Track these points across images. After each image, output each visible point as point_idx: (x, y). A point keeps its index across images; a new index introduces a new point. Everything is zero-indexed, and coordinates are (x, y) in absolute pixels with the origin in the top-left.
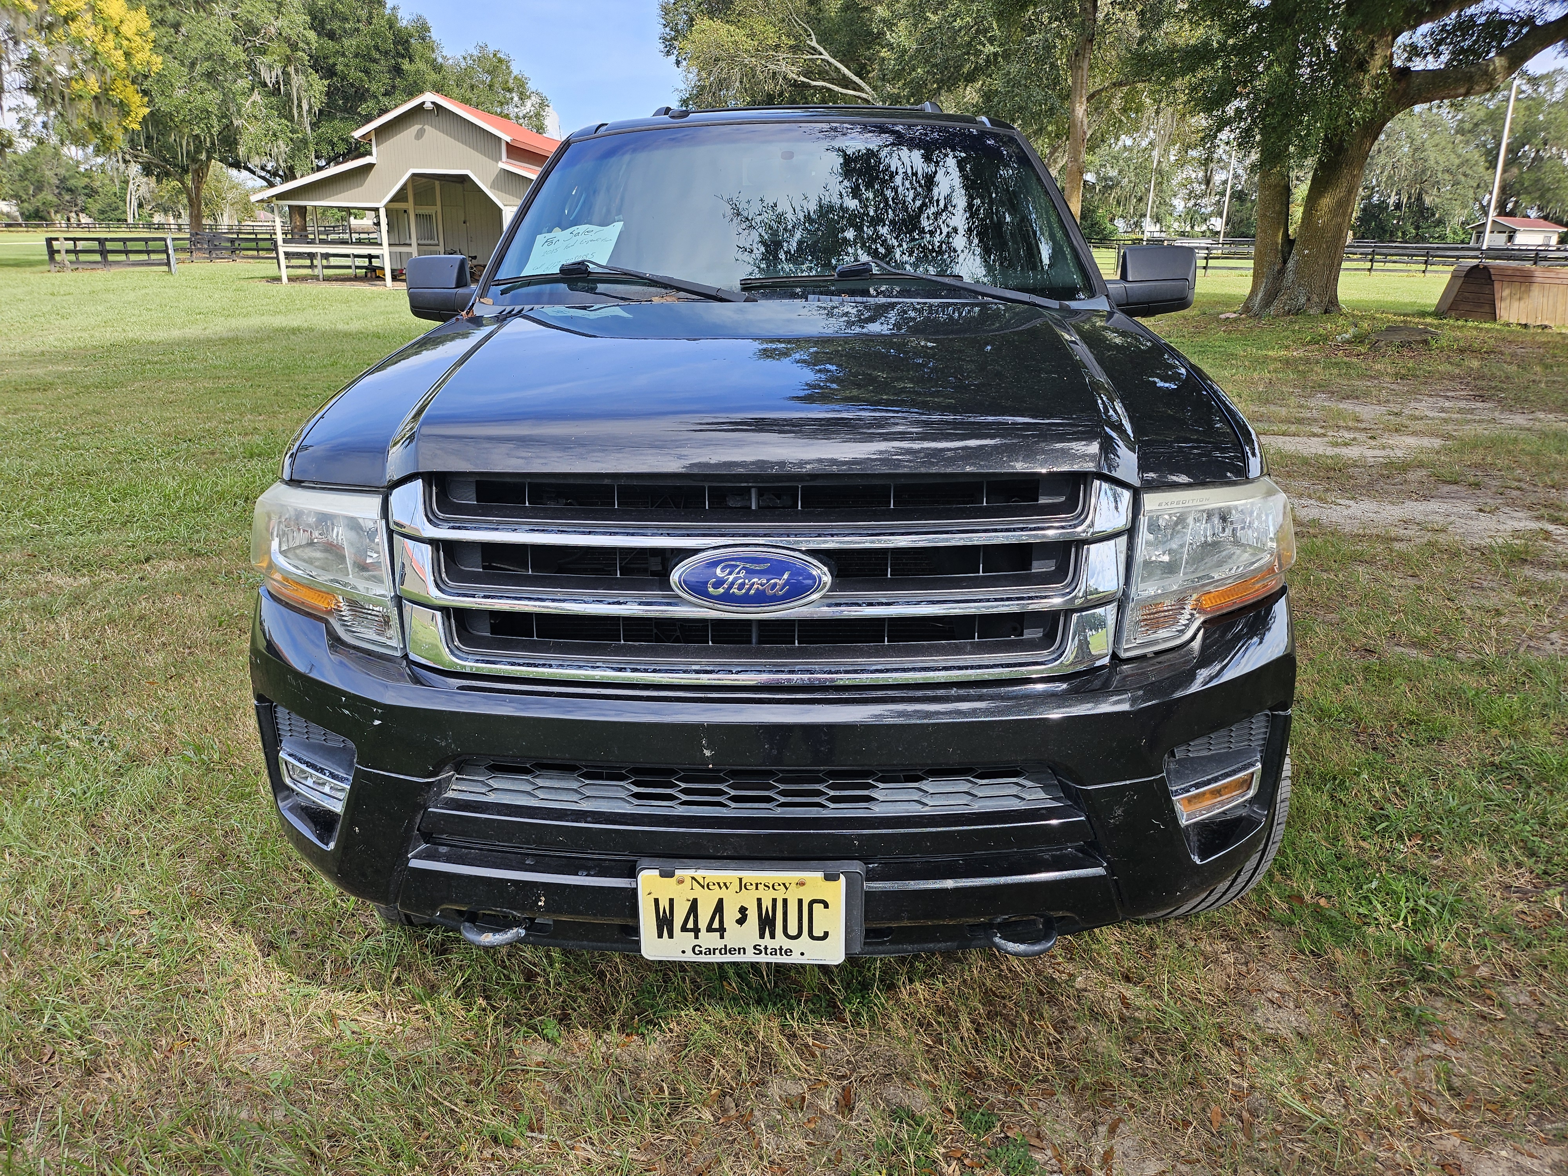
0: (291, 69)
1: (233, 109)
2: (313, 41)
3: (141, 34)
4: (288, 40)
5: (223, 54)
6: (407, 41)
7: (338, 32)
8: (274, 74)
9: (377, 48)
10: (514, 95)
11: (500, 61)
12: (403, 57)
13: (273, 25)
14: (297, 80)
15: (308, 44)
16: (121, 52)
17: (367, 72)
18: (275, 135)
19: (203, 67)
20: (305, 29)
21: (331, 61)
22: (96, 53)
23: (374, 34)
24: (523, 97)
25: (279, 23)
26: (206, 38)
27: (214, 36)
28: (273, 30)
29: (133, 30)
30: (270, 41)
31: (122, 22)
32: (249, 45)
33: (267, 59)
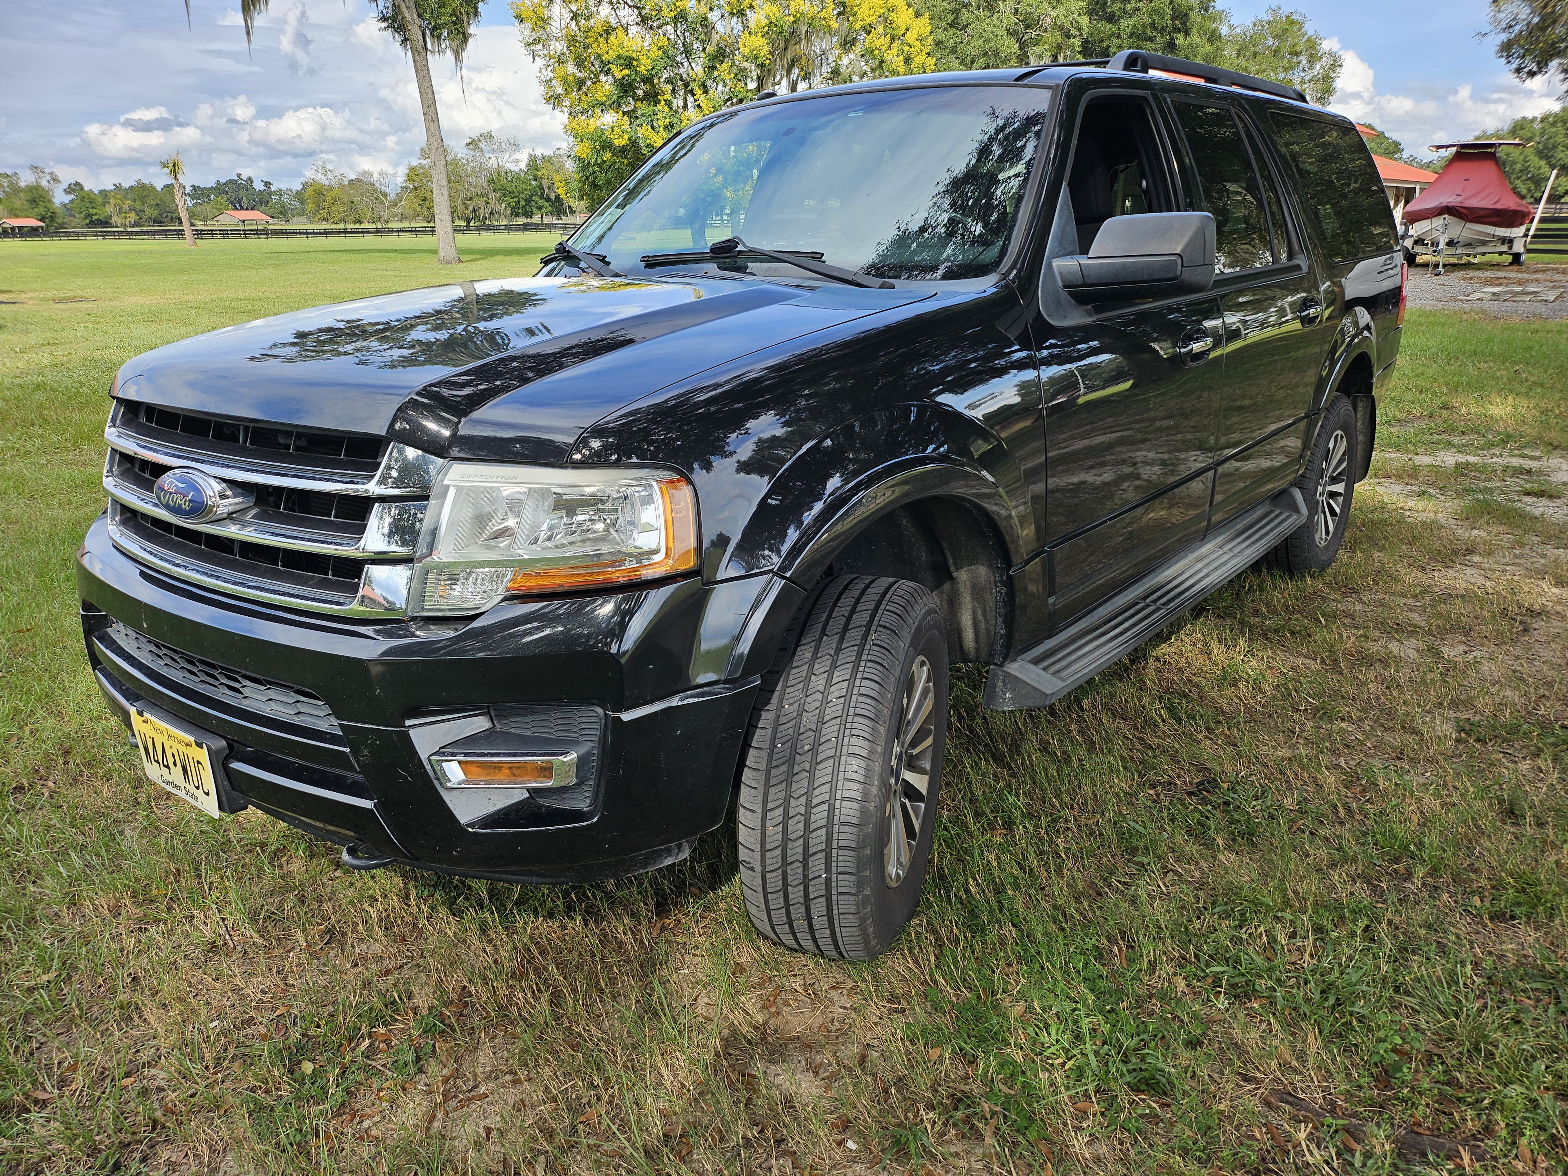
2: (1085, 27)
3: (920, 39)
4: (1061, 28)
5: (997, 49)
6: (1186, 15)
9: (1153, 26)
10: (1301, 58)
11: (1293, 23)
12: (1179, 31)
13: (1051, 14)
15: (1079, 30)
16: (901, 58)
21: (1104, 45)
22: (882, 62)
24: (1311, 61)
25: (1054, 13)
26: (985, 35)
27: (992, 32)
28: (1049, 20)
29: (915, 36)
30: (1045, 31)
31: (908, 29)
32: (1026, 37)
33: (1038, 49)
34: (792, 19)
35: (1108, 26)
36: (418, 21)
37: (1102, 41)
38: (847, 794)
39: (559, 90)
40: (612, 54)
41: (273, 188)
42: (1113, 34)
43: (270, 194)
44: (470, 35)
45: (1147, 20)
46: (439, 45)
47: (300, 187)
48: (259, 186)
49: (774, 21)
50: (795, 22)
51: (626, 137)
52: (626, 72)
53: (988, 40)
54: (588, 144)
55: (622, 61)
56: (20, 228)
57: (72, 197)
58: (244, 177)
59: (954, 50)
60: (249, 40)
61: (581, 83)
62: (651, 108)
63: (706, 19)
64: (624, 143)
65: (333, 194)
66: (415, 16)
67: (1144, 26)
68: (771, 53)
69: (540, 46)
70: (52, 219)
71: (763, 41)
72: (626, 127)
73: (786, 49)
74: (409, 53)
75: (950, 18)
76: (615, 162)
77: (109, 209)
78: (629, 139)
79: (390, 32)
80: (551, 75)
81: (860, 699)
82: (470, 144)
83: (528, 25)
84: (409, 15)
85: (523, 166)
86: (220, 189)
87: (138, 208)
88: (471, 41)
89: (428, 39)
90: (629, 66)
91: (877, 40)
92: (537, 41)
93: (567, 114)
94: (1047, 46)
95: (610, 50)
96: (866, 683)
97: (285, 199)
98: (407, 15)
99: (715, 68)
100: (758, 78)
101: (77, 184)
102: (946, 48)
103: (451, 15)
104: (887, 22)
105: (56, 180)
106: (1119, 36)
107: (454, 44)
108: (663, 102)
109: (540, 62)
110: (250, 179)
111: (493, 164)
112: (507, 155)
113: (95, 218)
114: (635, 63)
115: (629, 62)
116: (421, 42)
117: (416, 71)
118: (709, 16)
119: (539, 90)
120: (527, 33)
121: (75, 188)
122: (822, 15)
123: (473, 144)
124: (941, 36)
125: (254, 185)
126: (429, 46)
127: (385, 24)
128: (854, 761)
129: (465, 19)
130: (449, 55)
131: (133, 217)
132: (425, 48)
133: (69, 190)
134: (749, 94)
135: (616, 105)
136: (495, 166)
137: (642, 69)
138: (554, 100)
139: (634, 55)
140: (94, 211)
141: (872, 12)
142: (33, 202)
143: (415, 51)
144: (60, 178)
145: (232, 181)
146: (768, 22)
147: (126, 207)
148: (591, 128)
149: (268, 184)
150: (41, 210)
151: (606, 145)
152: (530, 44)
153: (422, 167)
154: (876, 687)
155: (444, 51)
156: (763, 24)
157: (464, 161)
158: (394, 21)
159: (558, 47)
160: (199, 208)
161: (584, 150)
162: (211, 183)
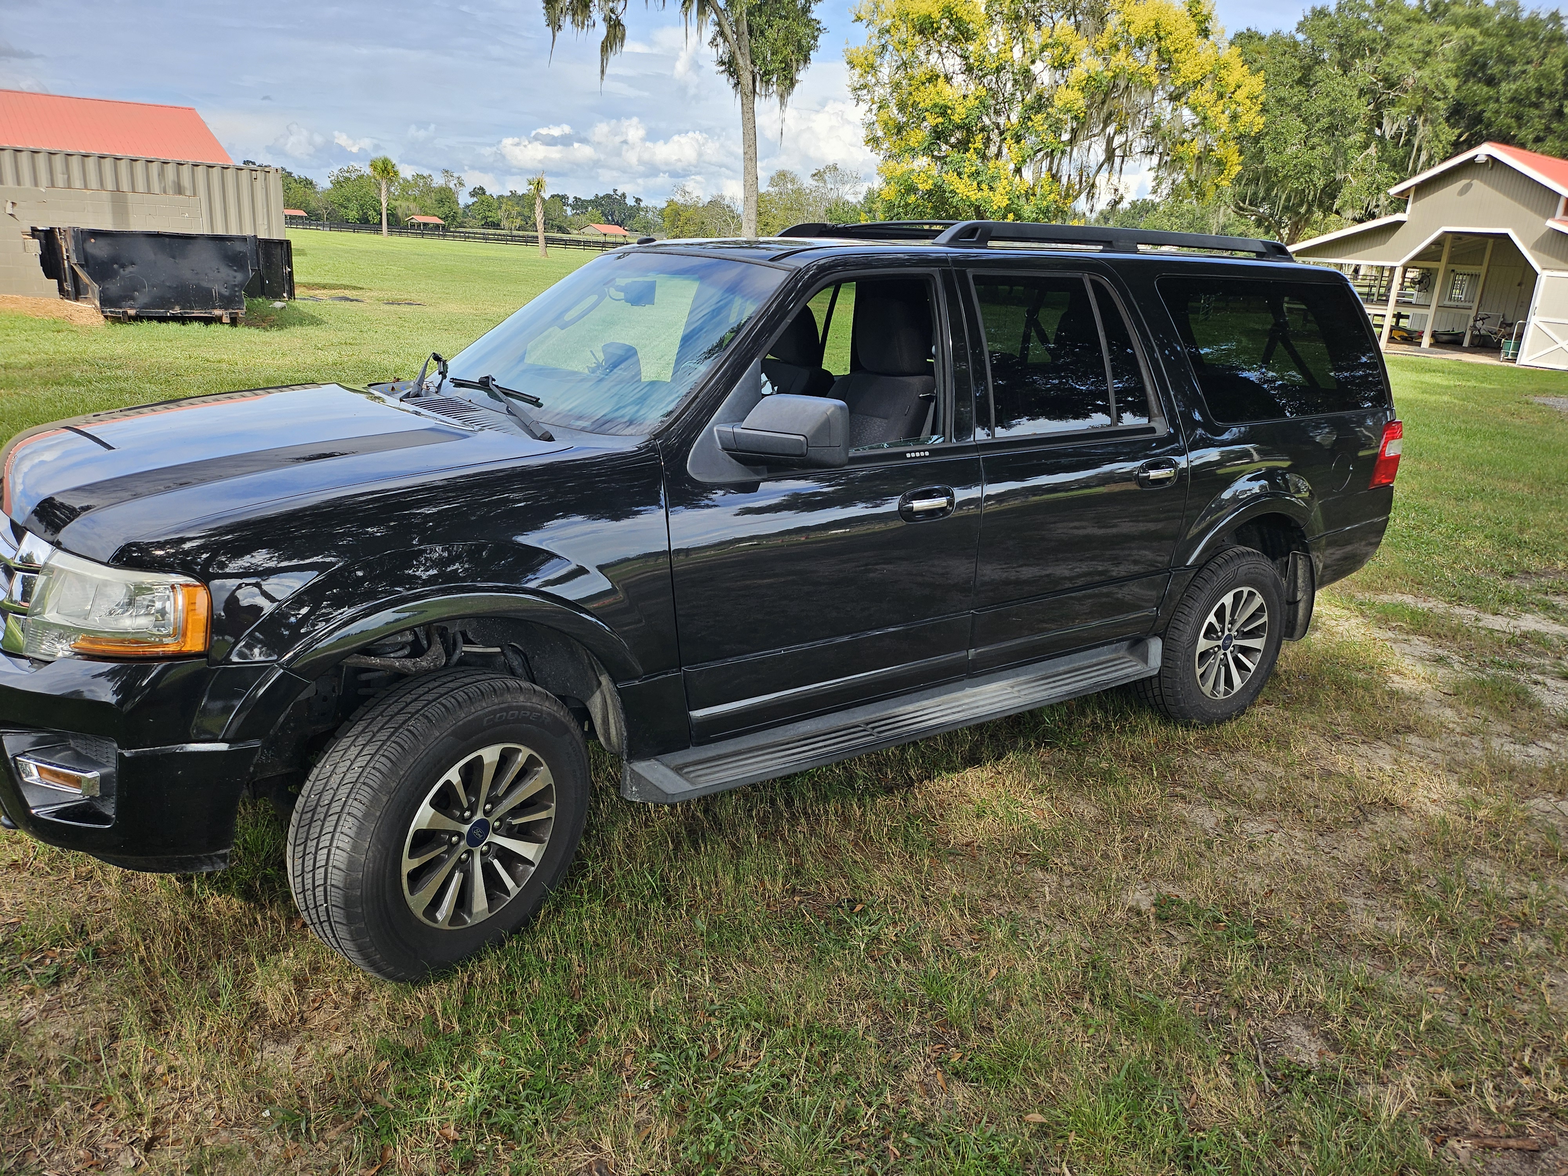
0: (1420, 121)
1: (1340, 162)
2: (1453, 89)
3: (1254, 97)
4: (1424, 89)
5: (1344, 109)
7: (1498, 76)
8: (1396, 126)
13: (1412, 76)
14: (1423, 130)
15: (1445, 93)
16: (1228, 115)
17: (1518, 118)
18: (1378, 188)
19: (1325, 122)
20: (1447, 77)
21: (1479, 108)
22: (1205, 118)
23: (1545, 76)
25: (1417, 74)
26: (1333, 94)
27: (1341, 92)
28: (1411, 81)
29: (1245, 94)
30: (1406, 92)
31: (1239, 87)
32: (1384, 97)
33: (1394, 111)
34: (1111, 74)
35: (1485, 89)
36: (750, 67)
37: (1476, 105)
38: (340, 844)
39: (880, 133)
40: (929, 103)
41: (642, 204)
42: (1490, 98)
43: (638, 209)
44: (797, 81)
45: (1532, 84)
46: (767, 89)
47: (665, 205)
48: (630, 202)
49: (1093, 75)
50: (1114, 77)
51: (930, 182)
52: (940, 120)
53: (1334, 100)
54: (894, 187)
55: (937, 110)
56: (425, 224)
57: (475, 199)
58: (619, 193)
59: (1297, 108)
60: (602, 78)
61: (900, 129)
62: (961, 155)
63: (1028, 71)
64: (927, 187)
65: (688, 214)
66: (748, 62)
67: (1528, 91)
68: (1088, 107)
69: (865, 92)
70: (454, 218)
71: (1080, 95)
72: (935, 173)
73: (1103, 103)
74: (739, 96)
75: (1298, 75)
76: (919, 206)
77: (501, 214)
78: (935, 185)
79: (725, 76)
80: (875, 118)
81: (373, 771)
82: (814, 175)
83: (858, 71)
84: (743, 62)
85: (861, 198)
86: (597, 202)
87: (526, 214)
88: (797, 86)
89: (757, 84)
90: (943, 114)
91: (1203, 96)
92: (865, 86)
93: (882, 157)
94: (1404, 109)
95: (926, 97)
96: (383, 759)
97: (650, 215)
98: (740, 61)
99: (1029, 118)
100: (1073, 130)
101: (481, 189)
102: (1288, 105)
103: (781, 62)
104: (1218, 79)
105: (461, 184)
106: (1497, 100)
107: (780, 89)
108: (972, 150)
109: (864, 107)
110: (624, 194)
111: (833, 195)
112: (848, 186)
113: (489, 220)
114: (949, 111)
115: (944, 111)
116: (751, 86)
117: (743, 113)
118: (1032, 67)
119: (863, 133)
120: (855, 79)
121: (479, 192)
122: (1142, 71)
123: (818, 175)
124: (1284, 92)
125: (627, 201)
126: (757, 90)
127: (723, 68)
128: (350, 819)
129: (794, 65)
130: (775, 99)
131: (518, 222)
132: (754, 91)
133: (473, 194)
134: (1061, 145)
135: (927, 151)
136: (835, 195)
137: (956, 118)
138: (874, 141)
139: (949, 104)
140: (490, 214)
141: (1197, 69)
142: (441, 201)
143: (744, 94)
144: (465, 183)
145: (608, 196)
146: (1086, 75)
147: (514, 213)
148: (898, 173)
149: (638, 200)
150: (446, 209)
151: (911, 189)
152: (855, 89)
153: (769, 195)
154: (389, 764)
155: (770, 96)
156: (1082, 78)
157: (808, 191)
158: (730, 66)
159: (880, 92)
160: (577, 218)
161: (890, 193)
162: (591, 197)
